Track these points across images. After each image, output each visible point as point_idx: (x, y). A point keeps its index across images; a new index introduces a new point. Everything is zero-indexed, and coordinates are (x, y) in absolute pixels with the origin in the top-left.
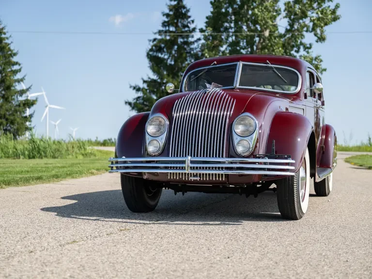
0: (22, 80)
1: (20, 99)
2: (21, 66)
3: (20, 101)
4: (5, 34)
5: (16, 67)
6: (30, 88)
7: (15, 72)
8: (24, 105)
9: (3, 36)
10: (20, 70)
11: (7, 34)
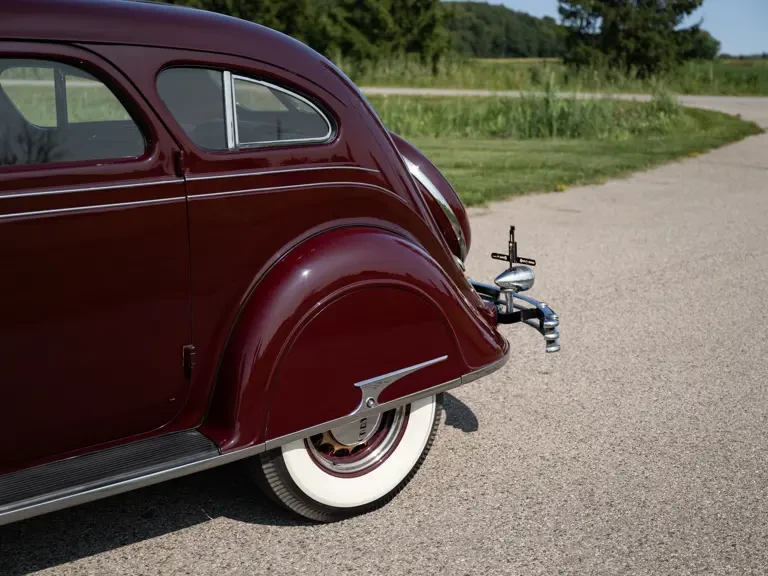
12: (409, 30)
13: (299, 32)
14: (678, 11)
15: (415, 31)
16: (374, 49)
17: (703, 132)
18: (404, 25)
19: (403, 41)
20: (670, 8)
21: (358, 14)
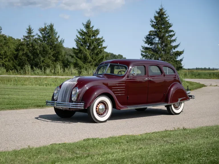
0: (174, 40)
1: (174, 51)
2: (175, 32)
3: (174, 52)
4: (165, 15)
5: (172, 33)
6: (179, 44)
7: (171, 36)
8: (175, 54)
9: (165, 16)
10: (174, 35)
11: (167, 15)
12: (95, 60)
13: (60, 60)
14: (177, 55)
15: (97, 60)
16: (85, 66)
17: (192, 86)
18: (94, 59)
19: (94, 63)
20: (174, 54)
21: (79, 55)
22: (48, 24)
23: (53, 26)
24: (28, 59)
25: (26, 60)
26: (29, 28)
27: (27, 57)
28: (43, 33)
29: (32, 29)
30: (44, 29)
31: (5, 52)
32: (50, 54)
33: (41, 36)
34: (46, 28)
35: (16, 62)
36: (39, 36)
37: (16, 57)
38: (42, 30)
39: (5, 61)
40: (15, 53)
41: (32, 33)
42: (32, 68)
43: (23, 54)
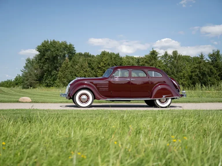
22: (216, 50)
23: (219, 52)
24: (199, 79)
25: (198, 79)
26: (202, 54)
27: (198, 77)
28: (212, 57)
29: (203, 55)
30: (212, 55)
31: (184, 74)
32: (216, 74)
33: (210, 60)
34: (214, 54)
35: (191, 81)
36: (208, 60)
37: (191, 77)
38: (210, 56)
39: (183, 81)
40: (190, 74)
41: (204, 58)
42: (202, 85)
43: (195, 75)
